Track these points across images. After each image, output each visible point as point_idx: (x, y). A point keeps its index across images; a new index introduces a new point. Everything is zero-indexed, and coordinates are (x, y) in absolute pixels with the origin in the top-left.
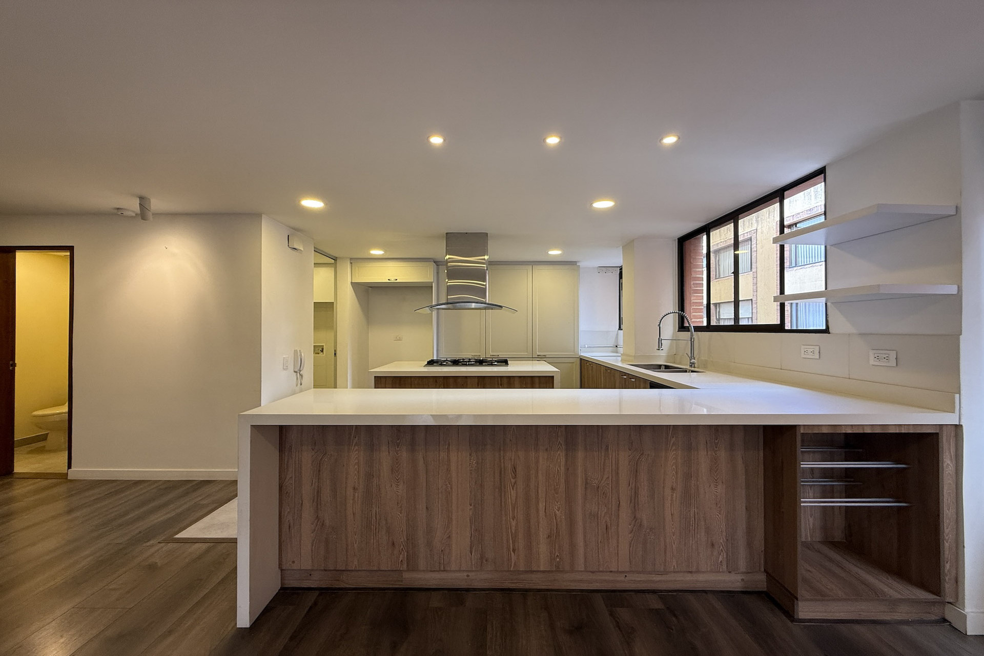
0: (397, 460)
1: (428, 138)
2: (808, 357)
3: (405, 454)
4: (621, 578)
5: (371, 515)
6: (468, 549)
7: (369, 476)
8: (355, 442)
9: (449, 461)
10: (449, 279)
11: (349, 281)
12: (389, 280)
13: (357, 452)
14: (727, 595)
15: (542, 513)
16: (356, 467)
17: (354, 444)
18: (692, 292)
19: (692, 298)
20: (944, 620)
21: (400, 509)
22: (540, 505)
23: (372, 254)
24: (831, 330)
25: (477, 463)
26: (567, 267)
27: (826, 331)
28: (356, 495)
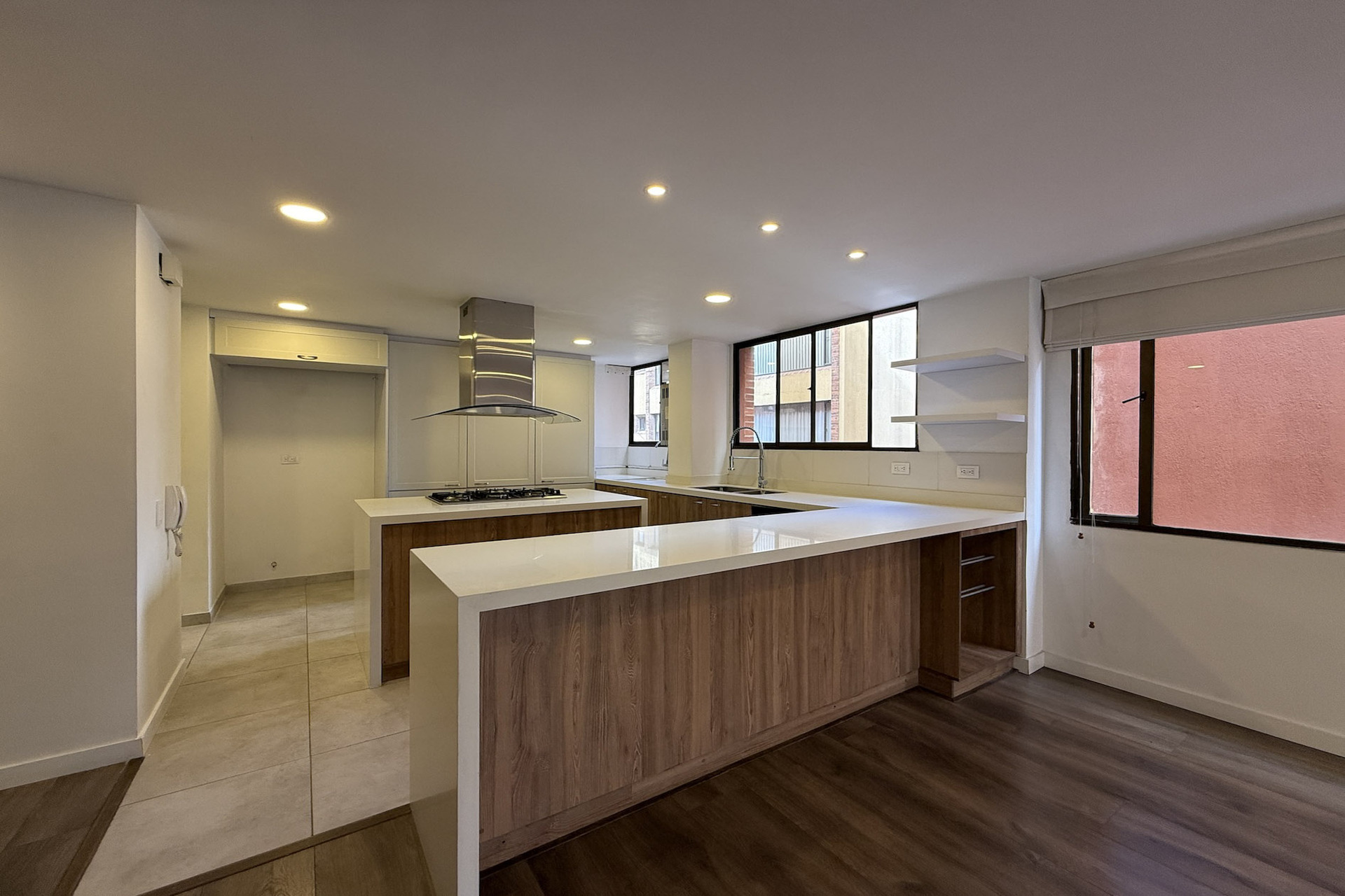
0: (630, 631)
1: (646, 187)
2: (899, 473)
3: (640, 620)
4: (832, 710)
5: (598, 718)
6: (709, 723)
7: (596, 663)
8: (575, 617)
9: (689, 617)
10: (477, 370)
11: (209, 352)
12: (299, 356)
13: (578, 632)
14: (900, 697)
15: (775, 659)
16: (578, 653)
17: (574, 621)
18: (745, 405)
19: (746, 412)
20: (1014, 670)
21: (634, 698)
22: (774, 651)
23: (281, 310)
24: (920, 449)
25: (718, 616)
26: (581, 362)
27: (916, 449)
28: (578, 694)
